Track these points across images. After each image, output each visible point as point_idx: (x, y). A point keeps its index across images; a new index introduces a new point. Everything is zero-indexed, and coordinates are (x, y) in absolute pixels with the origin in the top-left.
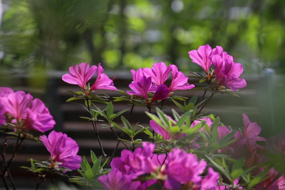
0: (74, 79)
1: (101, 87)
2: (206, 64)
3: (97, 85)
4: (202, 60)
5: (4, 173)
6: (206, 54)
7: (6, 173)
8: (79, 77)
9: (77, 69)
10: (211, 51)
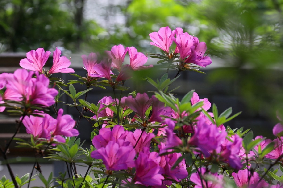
0: (31, 65)
1: (59, 70)
2: (166, 45)
3: (54, 69)
4: (162, 41)
5: (6, 150)
6: (166, 36)
7: (8, 150)
8: (36, 62)
9: (34, 55)
10: (170, 33)
